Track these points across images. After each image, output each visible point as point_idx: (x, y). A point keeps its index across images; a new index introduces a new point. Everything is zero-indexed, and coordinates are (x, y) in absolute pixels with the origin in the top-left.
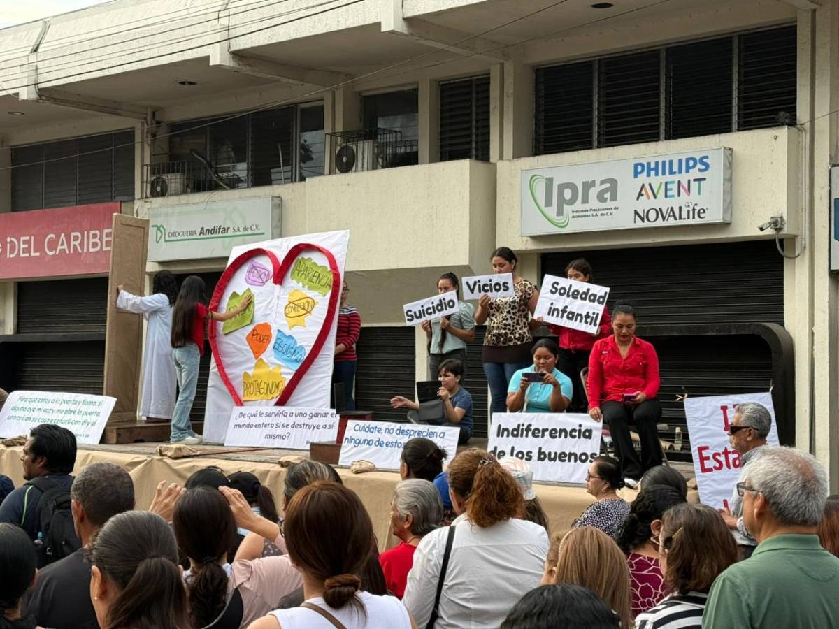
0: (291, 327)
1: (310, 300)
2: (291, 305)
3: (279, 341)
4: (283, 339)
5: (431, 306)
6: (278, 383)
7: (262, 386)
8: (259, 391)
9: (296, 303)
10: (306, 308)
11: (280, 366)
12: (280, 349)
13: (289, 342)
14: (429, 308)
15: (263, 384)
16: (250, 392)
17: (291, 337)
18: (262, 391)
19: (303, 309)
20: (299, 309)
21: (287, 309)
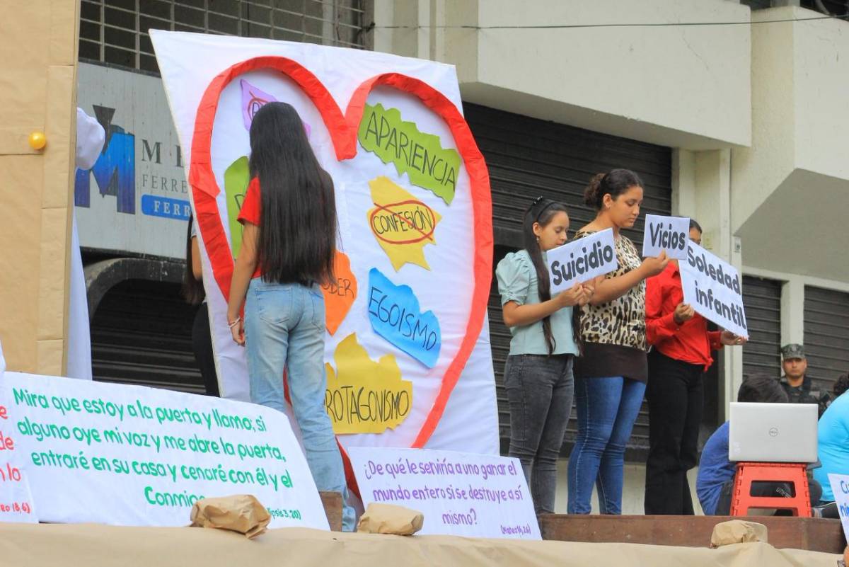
0: (397, 266)
1: (422, 208)
2: (383, 212)
3: (378, 296)
4: (385, 291)
5: (582, 256)
6: (398, 397)
7: (364, 399)
8: (358, 412)
9: (395, 209)
10: (419, 225)
11: (393, 355)
12: (384, 315)
13: (402, 301)
14: (580, 260)
15: (364, 395)
16: (335, 414)
17: (406, 289)
18: (364, 412)
19: (414, 226)
20: (406, 226)
21: (377, 221)
